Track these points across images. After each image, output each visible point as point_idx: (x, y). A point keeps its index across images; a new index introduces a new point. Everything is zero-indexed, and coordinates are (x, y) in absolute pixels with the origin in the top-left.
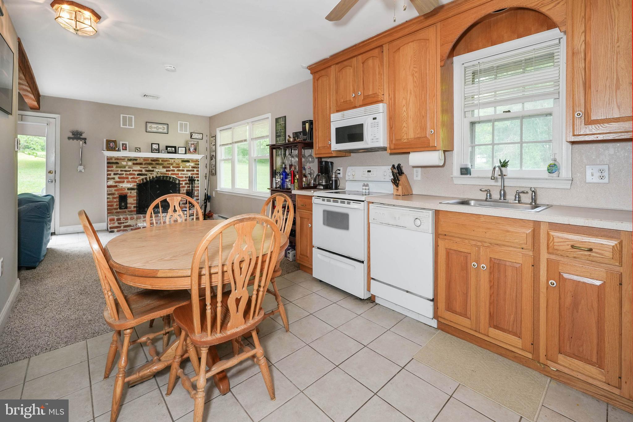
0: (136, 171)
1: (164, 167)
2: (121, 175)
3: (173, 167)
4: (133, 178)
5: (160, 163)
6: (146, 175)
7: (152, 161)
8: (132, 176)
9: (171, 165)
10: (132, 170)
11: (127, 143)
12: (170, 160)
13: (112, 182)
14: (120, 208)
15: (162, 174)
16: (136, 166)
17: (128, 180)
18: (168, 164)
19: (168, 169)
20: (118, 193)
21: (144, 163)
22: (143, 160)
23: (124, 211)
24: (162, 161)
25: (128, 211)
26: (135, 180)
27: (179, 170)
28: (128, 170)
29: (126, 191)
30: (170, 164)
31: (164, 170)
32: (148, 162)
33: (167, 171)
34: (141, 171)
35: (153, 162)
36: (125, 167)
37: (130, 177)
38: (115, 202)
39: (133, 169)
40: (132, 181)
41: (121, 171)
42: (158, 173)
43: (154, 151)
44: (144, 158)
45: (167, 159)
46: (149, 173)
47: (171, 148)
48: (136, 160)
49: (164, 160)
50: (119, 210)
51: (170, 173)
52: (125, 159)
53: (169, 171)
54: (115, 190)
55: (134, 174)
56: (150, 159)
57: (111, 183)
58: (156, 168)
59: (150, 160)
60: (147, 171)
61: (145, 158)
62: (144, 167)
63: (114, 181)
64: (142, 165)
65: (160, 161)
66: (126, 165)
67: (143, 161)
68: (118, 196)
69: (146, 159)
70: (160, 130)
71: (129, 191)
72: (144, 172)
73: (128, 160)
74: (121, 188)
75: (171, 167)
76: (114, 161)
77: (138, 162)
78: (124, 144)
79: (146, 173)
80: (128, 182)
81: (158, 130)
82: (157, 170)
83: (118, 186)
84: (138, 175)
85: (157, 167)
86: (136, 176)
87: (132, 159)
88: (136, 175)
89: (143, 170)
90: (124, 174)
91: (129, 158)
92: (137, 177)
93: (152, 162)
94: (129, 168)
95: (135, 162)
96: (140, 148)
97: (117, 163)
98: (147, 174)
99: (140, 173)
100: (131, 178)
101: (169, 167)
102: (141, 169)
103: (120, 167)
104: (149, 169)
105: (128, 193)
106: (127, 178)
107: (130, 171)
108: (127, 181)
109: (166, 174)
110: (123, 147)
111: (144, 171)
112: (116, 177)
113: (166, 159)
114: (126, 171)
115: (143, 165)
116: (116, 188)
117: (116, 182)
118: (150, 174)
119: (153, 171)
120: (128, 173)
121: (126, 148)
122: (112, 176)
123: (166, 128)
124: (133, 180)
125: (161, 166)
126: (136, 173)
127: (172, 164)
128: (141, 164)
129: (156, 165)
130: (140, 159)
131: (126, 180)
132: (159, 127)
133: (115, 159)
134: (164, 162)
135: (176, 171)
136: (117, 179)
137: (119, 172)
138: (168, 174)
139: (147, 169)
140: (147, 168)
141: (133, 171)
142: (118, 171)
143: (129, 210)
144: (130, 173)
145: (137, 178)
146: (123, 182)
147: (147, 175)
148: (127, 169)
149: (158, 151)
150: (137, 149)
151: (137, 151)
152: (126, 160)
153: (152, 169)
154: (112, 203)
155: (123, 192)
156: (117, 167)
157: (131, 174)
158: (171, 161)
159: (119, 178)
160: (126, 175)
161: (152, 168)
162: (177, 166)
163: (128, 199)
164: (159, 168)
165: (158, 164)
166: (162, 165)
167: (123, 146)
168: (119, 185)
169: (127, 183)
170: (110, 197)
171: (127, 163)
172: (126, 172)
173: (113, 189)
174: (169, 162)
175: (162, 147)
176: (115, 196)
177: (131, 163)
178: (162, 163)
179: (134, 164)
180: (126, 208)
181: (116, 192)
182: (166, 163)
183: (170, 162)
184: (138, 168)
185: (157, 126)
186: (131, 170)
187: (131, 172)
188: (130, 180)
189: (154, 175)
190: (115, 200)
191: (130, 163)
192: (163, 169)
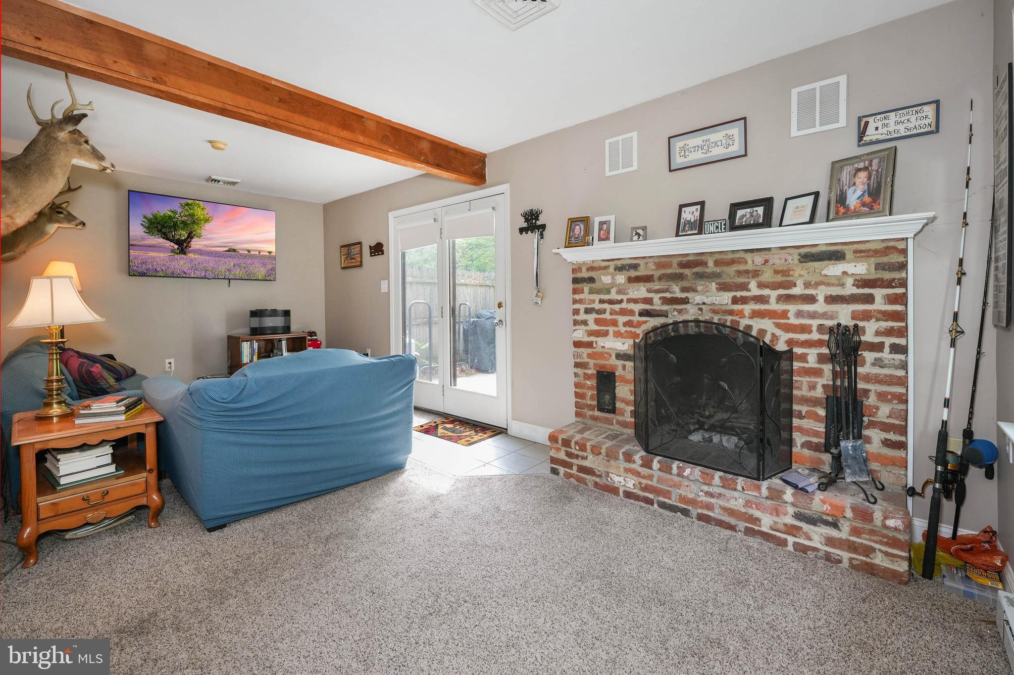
0: (635, 301)
1: (724, 287)
2: (601, 314)
3: (761, 286)
4: (628, 324)
5: (708, 270)
6: (664, 314)
7: (682, 265)
8: (626, 319)
9: (754, 277)
10: (625, 300)
11: (612, 218)
12: (749, 257)
13: (581, 332)
14: (601, 409)
15: (715, 312)
16: (636, 285)
17: (616, 329)
18: (739, 273)
19: (739, 294)
20: (595, 365)
21: (657, 274)
22: (653, 267)
23: (607, 419)
24: (717, 263)
25: (618, 422)
26: (633, 330)
27: (789, 298)
28: (617, 300)
29: (613, 361)
30: (747, 272)
31: (725, 298)
32: (669, 271)
33: (735, 301)
34: (648, 301)
35: (687, 272)
36: (608, 292)
37: (622, 319)
38: (589, 388)
39: (628, 297)
40: (626, 331)
41: (602, 301)
42: (701, 309)
43: (684, 230)
44: (657, 260)
45: (737, 255)
46: (675, 309)
47: (748, 210)
48: (635, 267)
49: (725, 260)
50: (597, 413)
51: (747, 308)
52: (606, 267)
53: (744, 300)
54: (590, 356)
55: (631, 313)
56: (675, 261)
57: (580, 334)
58: (694, 290)
59: (675, 265)
60: (666, 301)
61: (663, 260)
62: (658, 287)
63: (586, 331)
64: (654, 281)
65: (711, 264)
66: (613, 285)
67: (653, 270)
68: (595, 372)
69: (663, 262)
70: (718, 152)
71: (620, 363)
72: (657, 305)
73: (615, 270)
74: (601, 350)
75: (753, 285)
76: (585, 274)
77: (642, 272)
78: (605, 223)
79: (665, 308)
80: (618, 334)
81: (709, 155)
82: (698, 299)
83: (594, 345)
84: (641, 314)
85: (699, 288)
86: (636, 318)
87: (627, 265)
88: (637, 314)
89: (656, 298)
90: (608, 312)
91: (619, 263)
92: (638, 322)
93: (682, 271)
94: (619, 292)
95: (633, 273)
96: (644, 229)
97: (591, 280)
98: (667, 312)
99: (648, 307)
100: (625, 324)
101: (744, 287)
102: (650, 295)
103: (599, 292)
104: (672, 295)
105: (616, 367)
106: (614, 323)
107: (621, 301)
108: (614, 332)
109: (731, 312)
110: (602, 232)
111: (659, 302)
112: (591, 318)
113: (731, 256)
114: (611, 302)
115: (656, 283)
116: (590, 351)
117: (591, 333)
118: (676, 313)
119: (685, 301)
120: (617, 307)
121: (608, 233)
122: (582, 316)
123: (736, 138)
124: (628, 329)
125: (714, 284)
126: (637, 307)
127: (756, 274)
128: (648, 279)
129: (695, 279)
130: (647, 263)
131: (611, 329)
132: (712, 141)
133: (588, 269)
134: (725, 269)
135: (773, 300)
136: (593, 327)
137: (597, 306)
138: (741, 314)
139: (668, 295)
140: (667, 291)
141: (629, 301)
142: (593, 301)
143: (620, 418)
144: (621, 309)
145: (640, 324)
146: (605, 334)
147: (667, 316)
148: (614, 296)
149: (699, 227)
150: (638, 234)
151: (636, 238)
152: (612, 269)
153: (684, 295)
154: (584, 391)
155: (606, 363)
156: (591, 292)
157: (623, 312)
158: (750, 262)
159: (597, 322)
160: (611, 314)
161: (684, 290)
162: (779, 278)
163: (617, 384)
164: (705, 292)
165: (700, 276)
166: (718, 281)
167: (600, 229)
168: (596, 342)
169: (615, 339)
170: (579, 373)
171: (613, 278)
172: (613, 306)
173: (585, 351)
174: (742, 267)
175: (718, 210)
176: (590, 372)
177: (623, 277)
178: (718, 270)
179: (630, 280)
180: (613, 411)
181: (592, 362)
182: (732, 270)
183: (750, 267)
184: (640, 291)
185: (705, 138)
186: (625, 298)
187: (624, 305)
188: (623, 329)
189: (691, 313)
190: (588, 382)
191: (621, 279)
192: (721, 293)
